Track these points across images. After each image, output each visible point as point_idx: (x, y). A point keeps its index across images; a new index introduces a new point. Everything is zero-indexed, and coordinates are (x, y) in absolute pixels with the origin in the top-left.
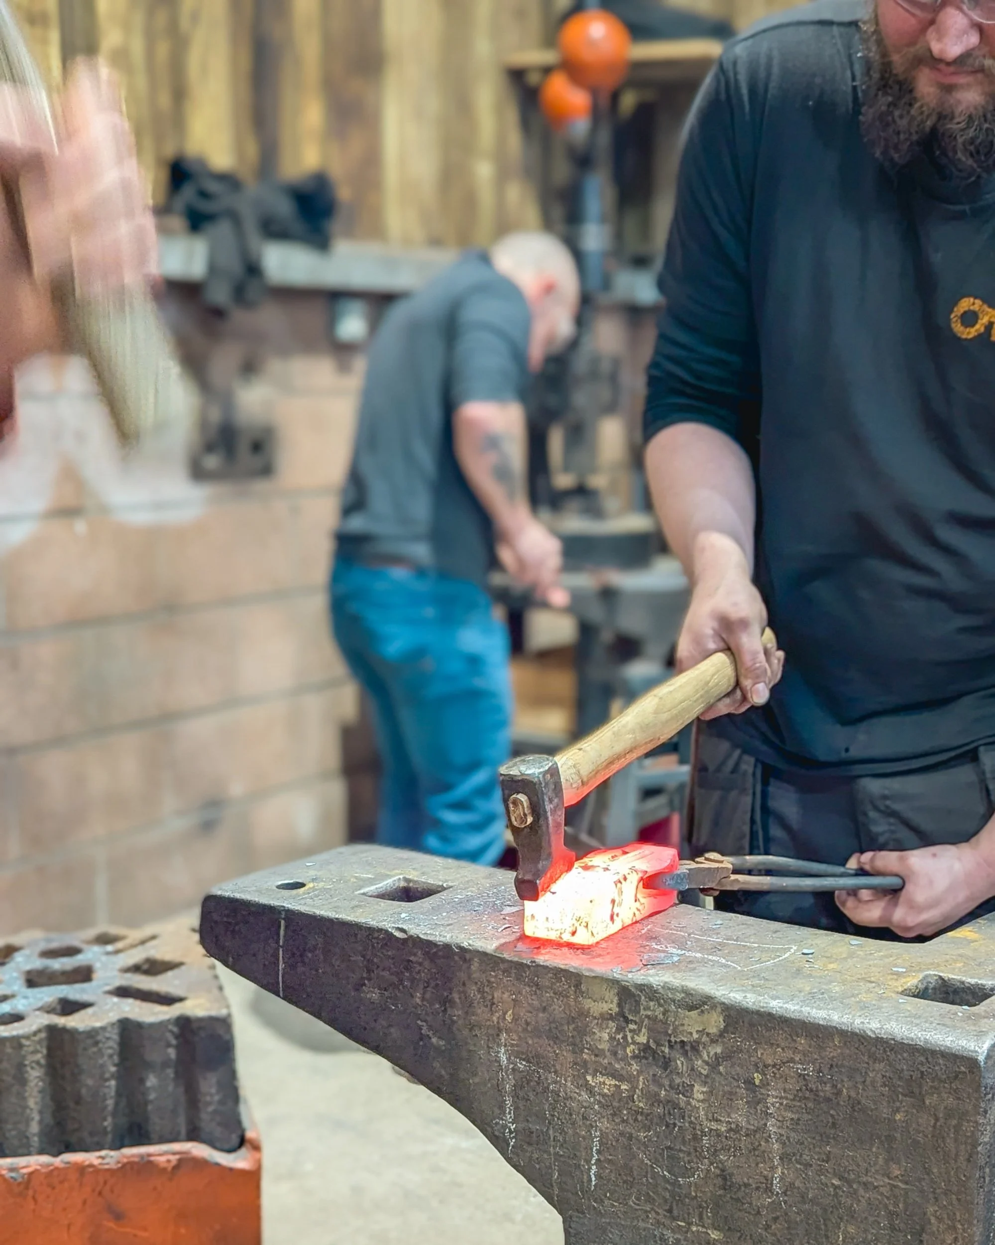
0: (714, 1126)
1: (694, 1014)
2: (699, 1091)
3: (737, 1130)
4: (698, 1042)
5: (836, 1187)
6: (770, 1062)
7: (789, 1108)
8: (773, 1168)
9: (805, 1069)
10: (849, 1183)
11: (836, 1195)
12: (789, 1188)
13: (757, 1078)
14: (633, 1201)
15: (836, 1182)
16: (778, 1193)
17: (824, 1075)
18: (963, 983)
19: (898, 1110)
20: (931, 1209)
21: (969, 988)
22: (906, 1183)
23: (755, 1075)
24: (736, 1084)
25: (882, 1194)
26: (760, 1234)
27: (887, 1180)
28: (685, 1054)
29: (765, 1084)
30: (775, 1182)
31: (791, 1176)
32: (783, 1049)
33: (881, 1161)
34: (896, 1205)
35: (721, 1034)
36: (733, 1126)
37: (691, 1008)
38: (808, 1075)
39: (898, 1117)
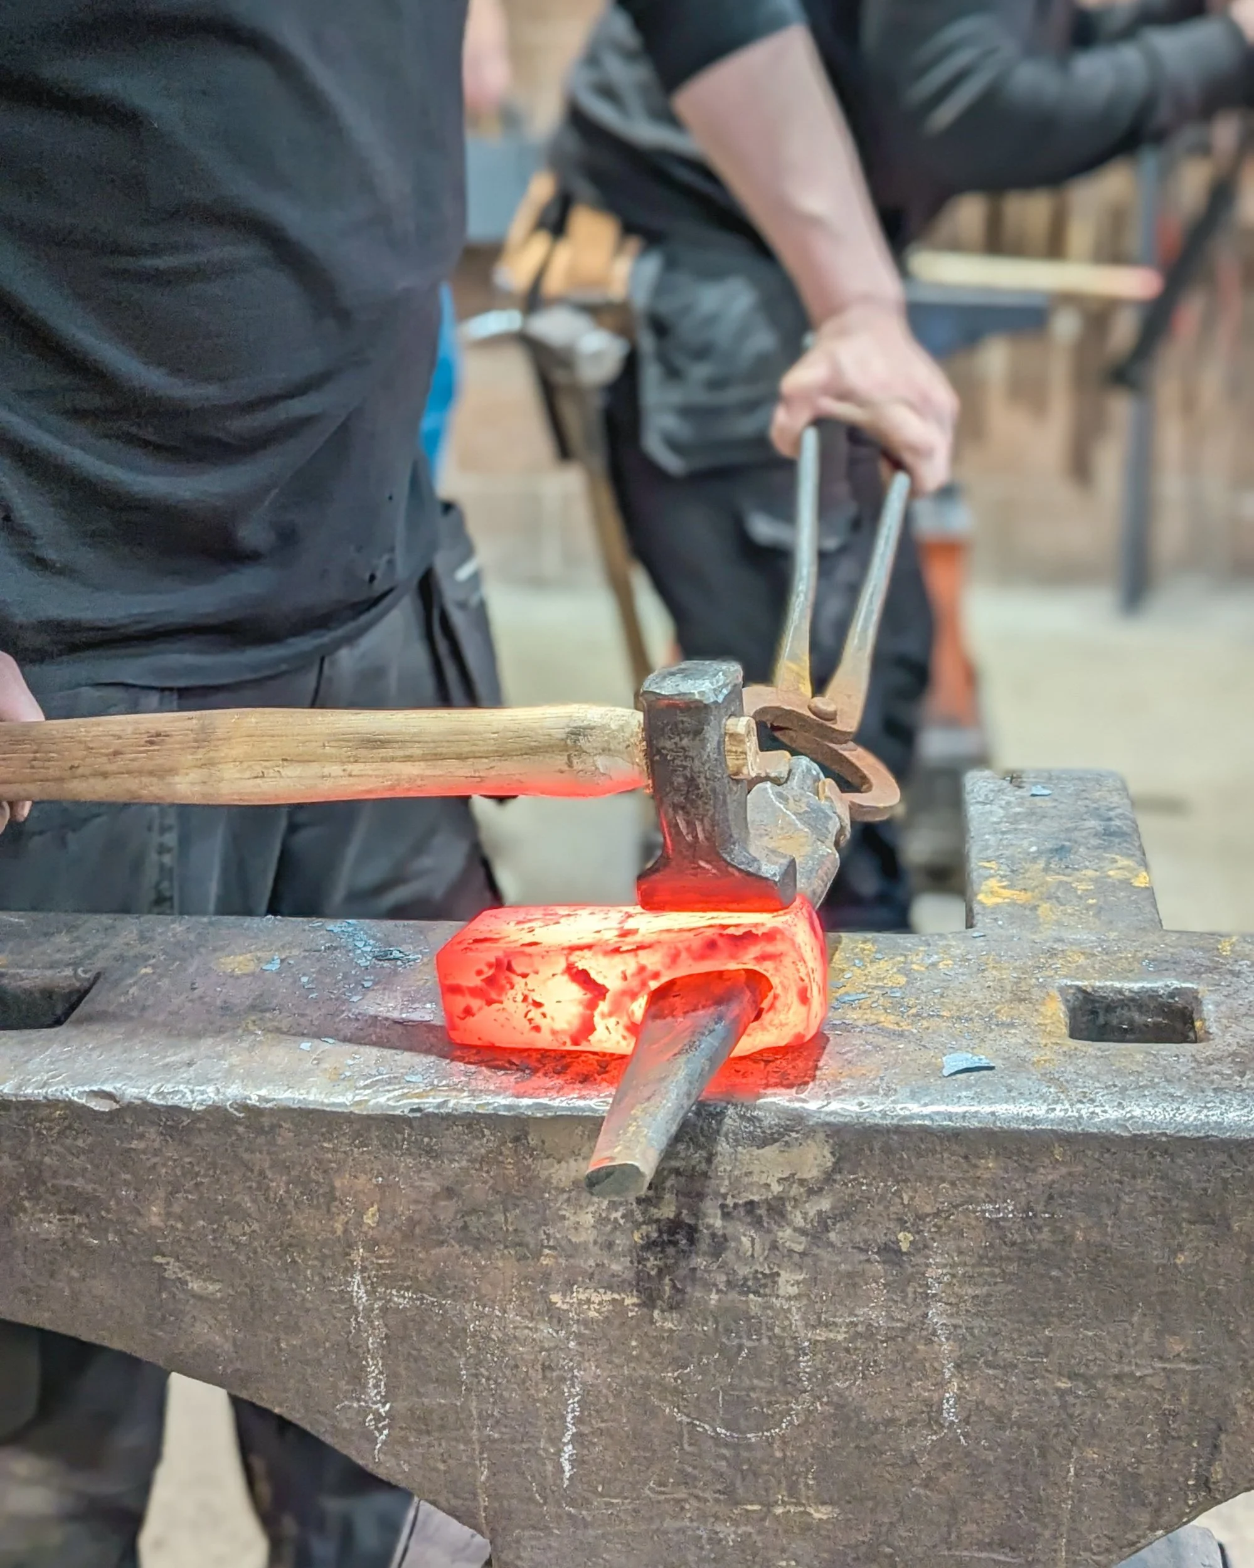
0: (822, 1335)
1: (770, 1151)
2: (789, 1282)
3: (870, 1333)
4: (781, 1199)
5: (1061, 1393)
6: (928, 1209)
7: (969, 1279)
8: (941, 1385)
9: (998, 1210)
10: (1088, 1380)
11: (1064, 1406)
12: (971, 1413)
13: (905, 1240)
14: (650, 1489)
15: (1064, 1384)
16: (952, 1423)
17: (1035, 1215)
18: (1120, 992)
19: (1181, 1248)
20: (1238, 1394)
21: (1132, 1000)
22: (1195, 1361)
23: (901, 1236)
24: (863, 1257)
25: (1151, 1388)
26: (917, 1496)
27: (1159, 1365)
28: (758, 1223)
29: (921, 1247)
30: (946, 1406)
31: (976, 1391)
32: (953, 1184)
33: (1147, 1337)
34: (1175, 1398)
35: (828, 1178)
36: (860, 1329)
37: (765, 1141)
38: (1004, 1219)
39: (1181, 1259)
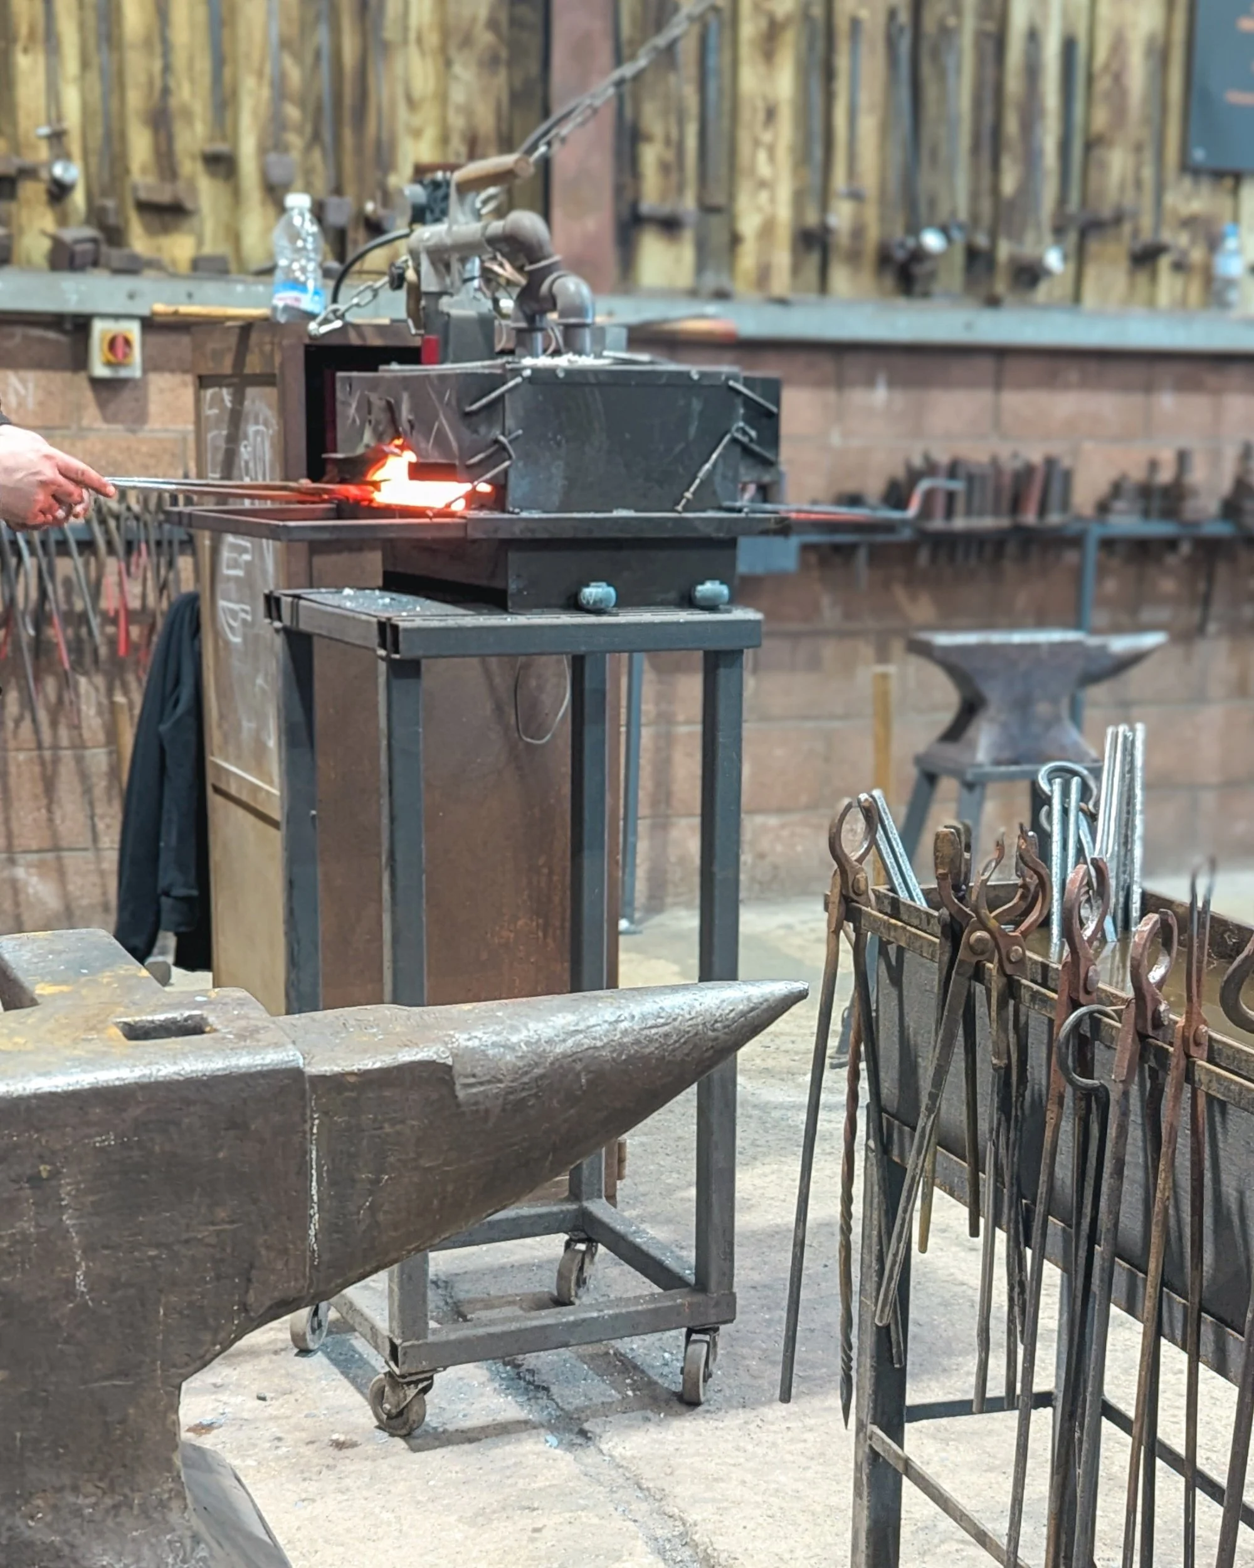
3: (25, 1238)
5: (151, 1258)
6: (58, 1147)
7: (88, 1190)
8: (75, 1267)
9: (104, 1141)
10: (168, 1246)
11: (154, 1267)
12: (95, 1283)
13: (44, 1170)
15: (152, 1253)
16: (83, 1292)
17: (129, 1139)
18: (152, 1022)
19: (221, 1148)
20: (260, 1240)
21: (161, 1026)
22: (232, 1222)
23: (42, 1168)
24: (17, 1186)
25: (208, 1245)
26: (61, 1351)
27: (212, 1228)
29: (55, 1174)
30: (78, 1281)
31: (97, 1267)
32: (74, 1128)
33: (203, 1210)
34: (224, 1250)
36: (18, 1237)
38: (109, 1145)
39: (221, 1155)
